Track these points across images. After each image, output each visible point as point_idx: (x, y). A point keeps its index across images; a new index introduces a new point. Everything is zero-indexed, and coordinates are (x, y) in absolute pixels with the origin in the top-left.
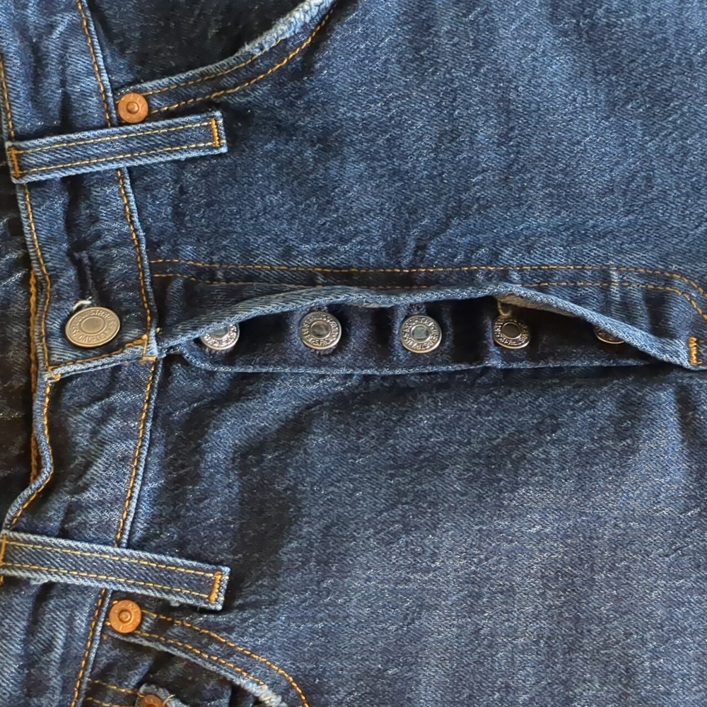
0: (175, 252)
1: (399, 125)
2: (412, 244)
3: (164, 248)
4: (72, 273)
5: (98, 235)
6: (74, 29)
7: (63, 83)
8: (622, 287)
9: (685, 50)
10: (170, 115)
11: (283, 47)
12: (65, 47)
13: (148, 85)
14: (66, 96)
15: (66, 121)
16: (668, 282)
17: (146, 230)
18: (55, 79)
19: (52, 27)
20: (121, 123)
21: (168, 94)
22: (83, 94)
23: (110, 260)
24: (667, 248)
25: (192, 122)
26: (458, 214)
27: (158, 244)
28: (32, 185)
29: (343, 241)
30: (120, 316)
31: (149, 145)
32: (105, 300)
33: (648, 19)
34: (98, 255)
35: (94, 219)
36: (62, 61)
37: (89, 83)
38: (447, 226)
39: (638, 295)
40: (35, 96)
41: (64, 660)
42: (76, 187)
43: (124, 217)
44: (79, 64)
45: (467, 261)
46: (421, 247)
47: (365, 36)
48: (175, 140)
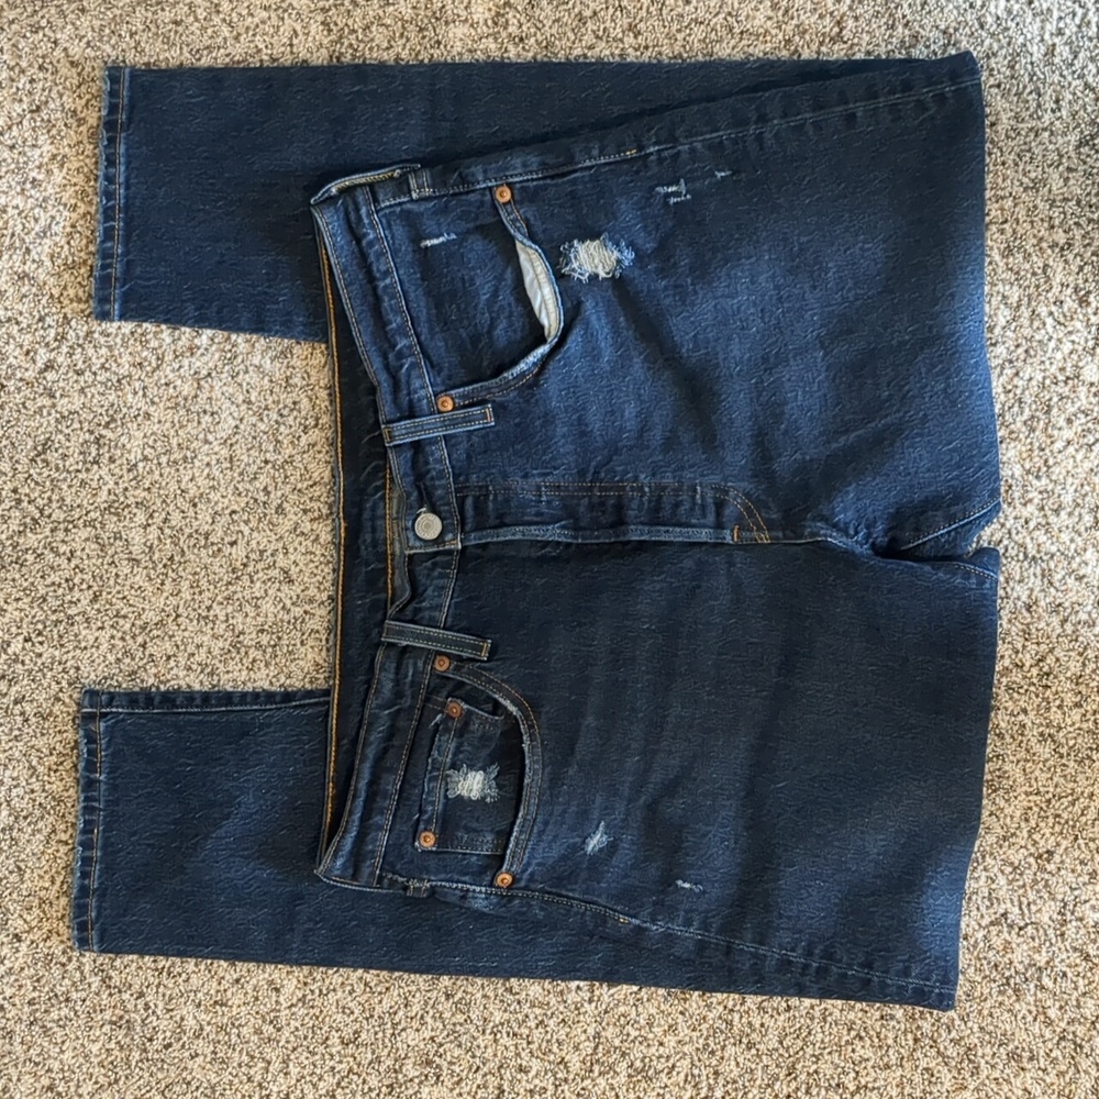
0: (467, 480)
1: (584, 409)
2: (592, 471)
3: (461, 478)
4: (415, 494)
5: (428, 471)
6: (414, 366)
7: (409, 394)
8: (702, 496)
9: (729, 368)
10: (465, 407)
11: (523, 374)
12: (409, 376)
13: (452, 392)
14: (411, 401)
15: (411, 413)
16: (727, 492)
17: (453, 467)
18: (405, 392)
19: (402, 366)
20: (440, 412)
21: (463, 397)
22: (419, 400)
23: (435, 488)
24: (727, 473)
25: (476, 410)
26: (616, 454)
27: (460, 475)
28: (395, 446)
29: (555, 468)
30: (442, 519)
31: (454, 423)
32: (434, 510)
33: (707, 354)
34: (428, 483)
35: (427, 463)
36: (408, 383)
37: (422, 393)
38: (611, 460)
39: (710, 501)
40: (395, 400)
41: (412, 682)
42: (417, 446)
43: (440, 461)
44: (417, 383)
45: (621, 481)
46: (596, 472)
47: (565, 365)
48: (468, 420)
